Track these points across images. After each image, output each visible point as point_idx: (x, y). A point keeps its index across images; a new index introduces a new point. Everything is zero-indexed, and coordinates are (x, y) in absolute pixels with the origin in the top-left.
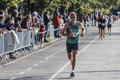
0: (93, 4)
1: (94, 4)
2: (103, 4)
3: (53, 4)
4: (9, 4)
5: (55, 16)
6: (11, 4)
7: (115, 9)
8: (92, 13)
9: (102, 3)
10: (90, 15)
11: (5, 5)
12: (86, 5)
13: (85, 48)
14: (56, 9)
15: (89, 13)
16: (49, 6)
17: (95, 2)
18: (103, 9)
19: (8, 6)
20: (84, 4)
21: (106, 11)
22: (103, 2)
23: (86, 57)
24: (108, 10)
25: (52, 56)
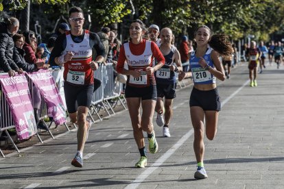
0: (243, 23)
1: (245, 22)
2: (261, 22)
3: (179, 19)
4: (107, 18)
5: (181, 41)
6: (110, 18)
7: (278, 33)
8: (241, 39)
9: (259, 21)
10: (236, 42)
11: (100, 21)
12: (231, 25)
13: (236, 92)
14: (183, 29)
15: (236, 39)
16: (171, 24)
17: (247, 19)
18: (259, 33)
19: (106, 21)
20: (227, 24)
21: (264, 37)
22: (259, 19)
23: (241, 104)
24: (267, 35)
25: (182, 104)
